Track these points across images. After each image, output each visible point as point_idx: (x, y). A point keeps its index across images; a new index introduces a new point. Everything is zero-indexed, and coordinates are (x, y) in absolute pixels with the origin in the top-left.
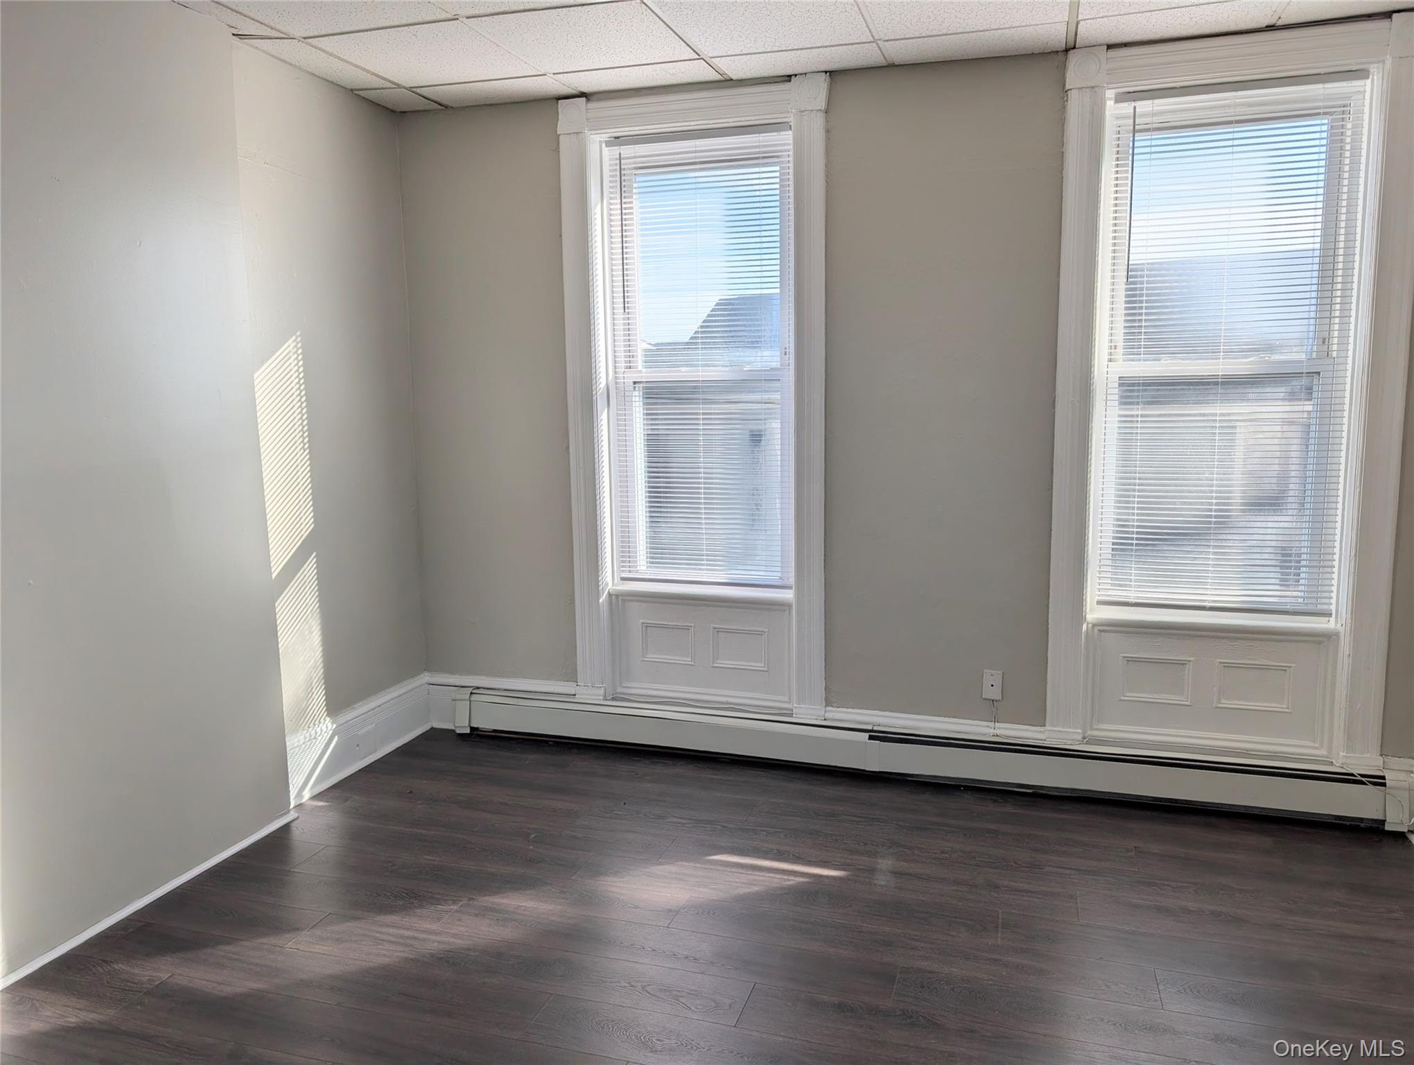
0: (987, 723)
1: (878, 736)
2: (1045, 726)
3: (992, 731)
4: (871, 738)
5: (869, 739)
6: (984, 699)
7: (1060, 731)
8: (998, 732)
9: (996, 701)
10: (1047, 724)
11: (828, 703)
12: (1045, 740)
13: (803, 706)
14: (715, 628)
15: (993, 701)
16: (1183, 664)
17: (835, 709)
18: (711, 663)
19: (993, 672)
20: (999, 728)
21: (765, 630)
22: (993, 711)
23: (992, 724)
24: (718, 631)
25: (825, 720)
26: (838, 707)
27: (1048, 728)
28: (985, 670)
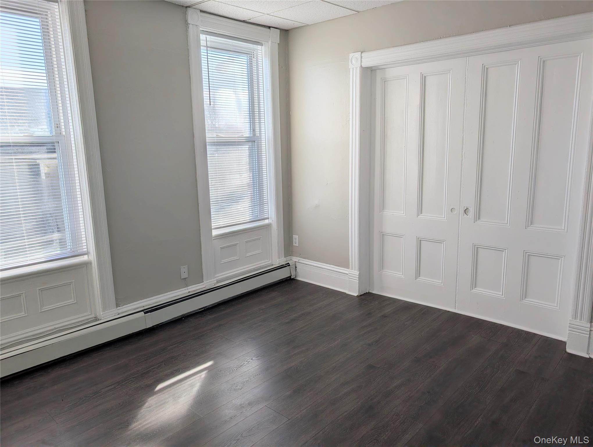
0: (184, 289)
1: (147, 311)
2: (203, 282)
3: (187, 291)
4: (145, 313)
5: (145, 314)
6: (182, 279)
7: (210, 282)
8: (190, 290)
9: (186, 278)
10: (204, 281)
11: (117, 305)
12: (205, 287)
13: (106, 312)
14: (39, 290)
15: (185, 279)
16: (236, 245)
17: (121, 307)
18: (40, 310)
19: (184, 266)
20: (189, 289)
21: (72, 281)
22: (186, 282)
23: (186, 288)
24: (41, 291)
25: (119, 314)
26: (122, 306)
27: (205, 282)
28: (181, 267)
